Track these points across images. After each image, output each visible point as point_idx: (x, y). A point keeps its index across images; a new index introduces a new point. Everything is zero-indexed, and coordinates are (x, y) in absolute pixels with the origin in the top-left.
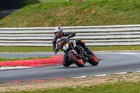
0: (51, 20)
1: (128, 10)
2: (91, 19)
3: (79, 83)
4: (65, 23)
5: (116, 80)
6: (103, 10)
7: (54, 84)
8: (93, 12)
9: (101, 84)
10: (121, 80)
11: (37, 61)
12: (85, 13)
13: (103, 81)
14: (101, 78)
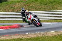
0: (13, 9)
1: (47, 4)
2: (30, 8)
3: (25, 37)
4: (19, 10)
5: (41, 35)
6: (35, 4)
7: (14, 37)
8: (31, 5)
9: (35, 37)
10: (44, 35)
11: (7, 27)
12: (27, 6)
13: (36, 36)
14: (35, 34)
